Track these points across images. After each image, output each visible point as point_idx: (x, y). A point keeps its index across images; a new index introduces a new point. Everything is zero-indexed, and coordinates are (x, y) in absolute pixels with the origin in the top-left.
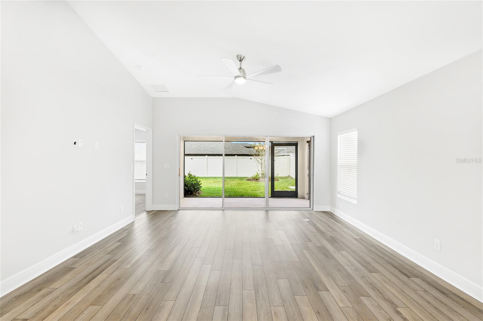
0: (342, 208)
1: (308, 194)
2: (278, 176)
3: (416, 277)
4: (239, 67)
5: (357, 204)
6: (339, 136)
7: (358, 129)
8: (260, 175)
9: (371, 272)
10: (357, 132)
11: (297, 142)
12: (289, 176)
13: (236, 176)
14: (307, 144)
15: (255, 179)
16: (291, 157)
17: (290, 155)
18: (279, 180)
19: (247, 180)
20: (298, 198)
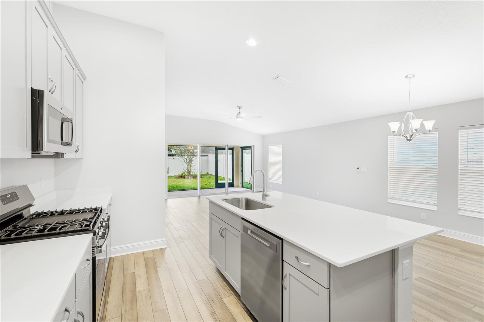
7: (282, 144)
10: (282, 146)
11: (233, 147)
14: (241, 149)
15: (182, 177)
16: (210, 157)
17: (208, 155)
18: (203, 176)
19: (175, 178)
20: (234, 187)
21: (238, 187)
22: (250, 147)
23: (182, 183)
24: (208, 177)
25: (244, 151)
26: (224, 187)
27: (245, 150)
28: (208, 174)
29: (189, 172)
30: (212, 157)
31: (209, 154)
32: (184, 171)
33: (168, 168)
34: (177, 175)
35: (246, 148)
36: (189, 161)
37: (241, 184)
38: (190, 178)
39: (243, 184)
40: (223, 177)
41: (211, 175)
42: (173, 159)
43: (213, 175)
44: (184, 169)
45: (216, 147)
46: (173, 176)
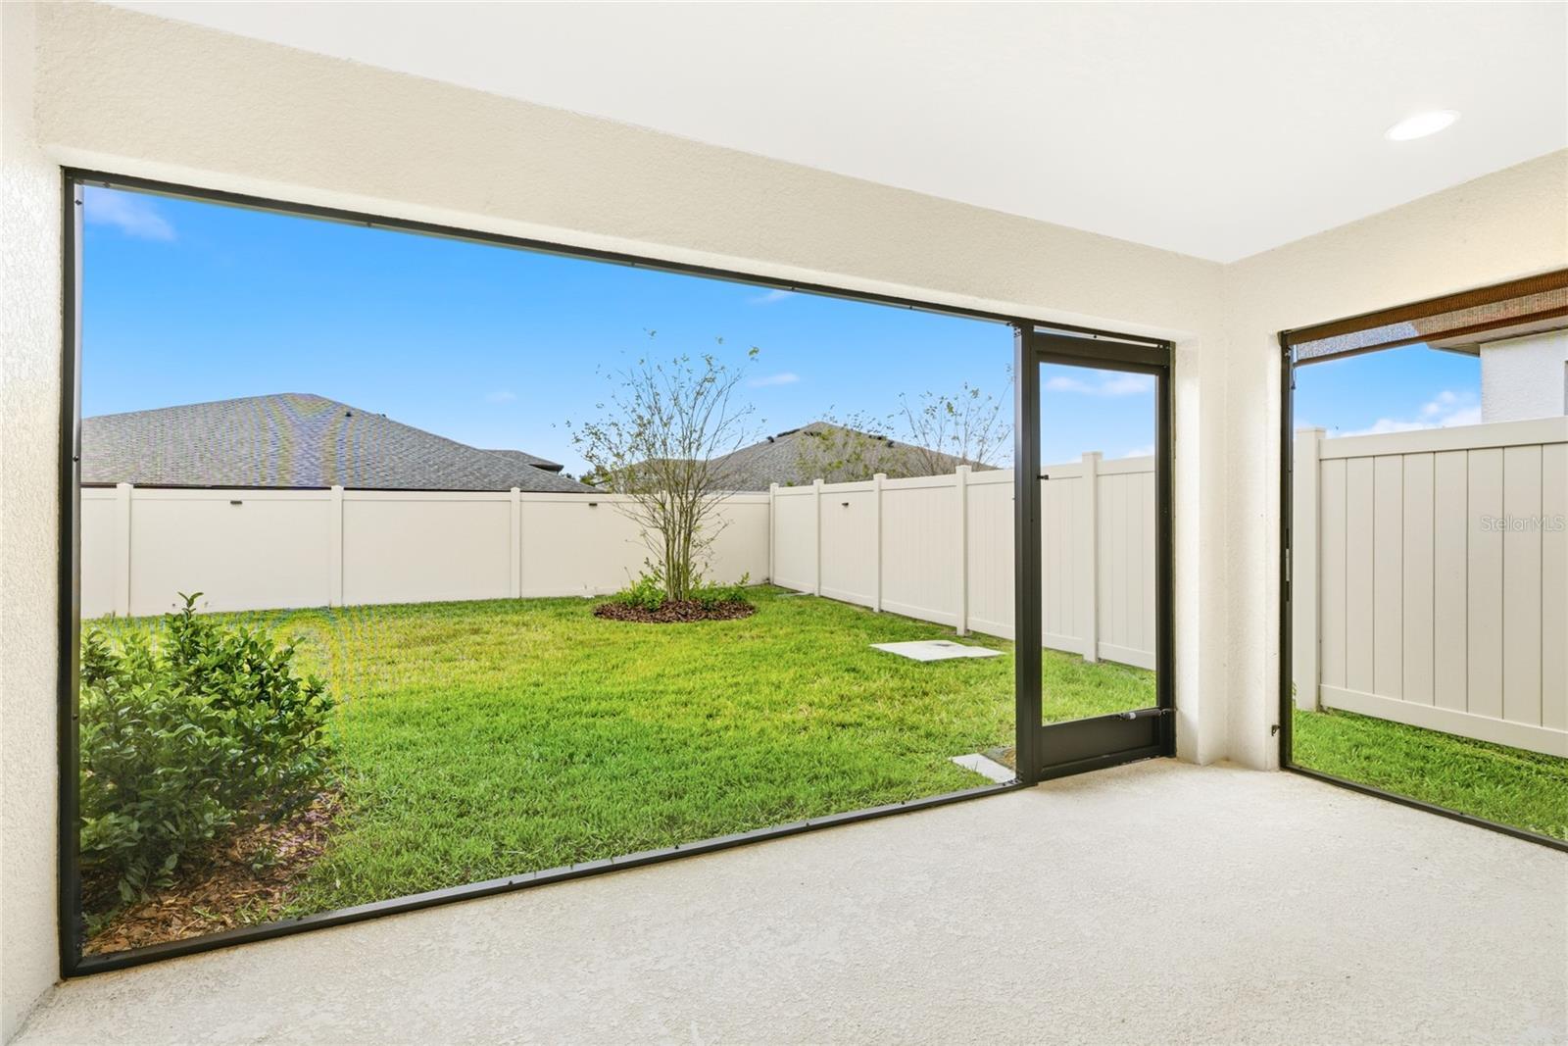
2: (743, 585)
8: (662, 587)
12: (768, 582)
13: (518, 597)
15: (639, 607)
18: (753, 603)
19: (596, 615)
20: (1191, 761)
21: (1231, 758)
24: (786, 608)
28: (773, 589)
29: (677, 577)
32: (648, 572)
37: (1274, 728)
38: (683, 613)
39: (1298, 735)
40: (876, 610)
41: (794, 592)
42: (591, 505)
43: (807, 591)
44: (651, 562)
45: (1023, 324)
46: (588, 600)
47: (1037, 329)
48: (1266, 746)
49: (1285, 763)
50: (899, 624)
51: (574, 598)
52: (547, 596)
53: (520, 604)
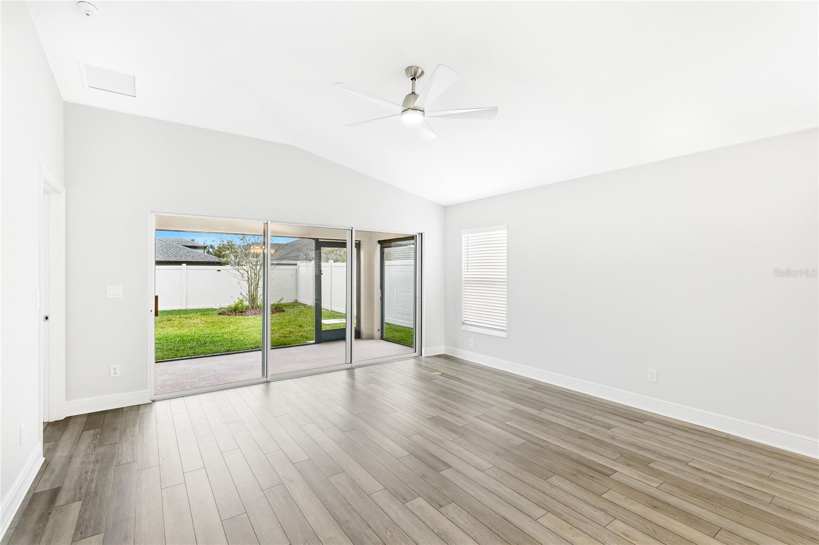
0: (473, 346)
1: (380, 331)
2: (281, 302)
3: (646, 420)
4: (411, 92)
5: (506, 338)
6: (464, 236)
7: (507, 227)
8: (246, 303)
9: (609, 429)
10: (505, 231)
11: (360, 241)
12: (296, 301)
13: (185, 309)
14: (379, 246)
15: (236, 311)
16: (300, 268)
17: (296, 264)
18: (284, 309)
19: (219, 314)
20: (362, 339)
21: (371, 338)
22: (412, 238)
23: (232, 328)
24: (296, 310)
25: (386, 250)
26: (343, 338)
27: (390, 247)
28: (296, 304)
29: (253, 299)
30: (306, 269)
31: (298, 262)
32: (241, 297)
33: (156, 298)
34: (226, 307)
35: (393, 244)
36: (253, 275)
37: (379, 330)
38: (254, 312)
39: (385, 331)
40: (330, 310)
41: (304, 305)
42: (218, 271)
43: (309, 305)
44: (243, 294)
45: (317, 240)
46: (216, 309)
47: (320, 240)
48: (377, 334)
49: (382, 338)
50: (336, 314)
51: (210, 309)
52: (198, 308)
53: (186, 312)
